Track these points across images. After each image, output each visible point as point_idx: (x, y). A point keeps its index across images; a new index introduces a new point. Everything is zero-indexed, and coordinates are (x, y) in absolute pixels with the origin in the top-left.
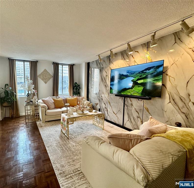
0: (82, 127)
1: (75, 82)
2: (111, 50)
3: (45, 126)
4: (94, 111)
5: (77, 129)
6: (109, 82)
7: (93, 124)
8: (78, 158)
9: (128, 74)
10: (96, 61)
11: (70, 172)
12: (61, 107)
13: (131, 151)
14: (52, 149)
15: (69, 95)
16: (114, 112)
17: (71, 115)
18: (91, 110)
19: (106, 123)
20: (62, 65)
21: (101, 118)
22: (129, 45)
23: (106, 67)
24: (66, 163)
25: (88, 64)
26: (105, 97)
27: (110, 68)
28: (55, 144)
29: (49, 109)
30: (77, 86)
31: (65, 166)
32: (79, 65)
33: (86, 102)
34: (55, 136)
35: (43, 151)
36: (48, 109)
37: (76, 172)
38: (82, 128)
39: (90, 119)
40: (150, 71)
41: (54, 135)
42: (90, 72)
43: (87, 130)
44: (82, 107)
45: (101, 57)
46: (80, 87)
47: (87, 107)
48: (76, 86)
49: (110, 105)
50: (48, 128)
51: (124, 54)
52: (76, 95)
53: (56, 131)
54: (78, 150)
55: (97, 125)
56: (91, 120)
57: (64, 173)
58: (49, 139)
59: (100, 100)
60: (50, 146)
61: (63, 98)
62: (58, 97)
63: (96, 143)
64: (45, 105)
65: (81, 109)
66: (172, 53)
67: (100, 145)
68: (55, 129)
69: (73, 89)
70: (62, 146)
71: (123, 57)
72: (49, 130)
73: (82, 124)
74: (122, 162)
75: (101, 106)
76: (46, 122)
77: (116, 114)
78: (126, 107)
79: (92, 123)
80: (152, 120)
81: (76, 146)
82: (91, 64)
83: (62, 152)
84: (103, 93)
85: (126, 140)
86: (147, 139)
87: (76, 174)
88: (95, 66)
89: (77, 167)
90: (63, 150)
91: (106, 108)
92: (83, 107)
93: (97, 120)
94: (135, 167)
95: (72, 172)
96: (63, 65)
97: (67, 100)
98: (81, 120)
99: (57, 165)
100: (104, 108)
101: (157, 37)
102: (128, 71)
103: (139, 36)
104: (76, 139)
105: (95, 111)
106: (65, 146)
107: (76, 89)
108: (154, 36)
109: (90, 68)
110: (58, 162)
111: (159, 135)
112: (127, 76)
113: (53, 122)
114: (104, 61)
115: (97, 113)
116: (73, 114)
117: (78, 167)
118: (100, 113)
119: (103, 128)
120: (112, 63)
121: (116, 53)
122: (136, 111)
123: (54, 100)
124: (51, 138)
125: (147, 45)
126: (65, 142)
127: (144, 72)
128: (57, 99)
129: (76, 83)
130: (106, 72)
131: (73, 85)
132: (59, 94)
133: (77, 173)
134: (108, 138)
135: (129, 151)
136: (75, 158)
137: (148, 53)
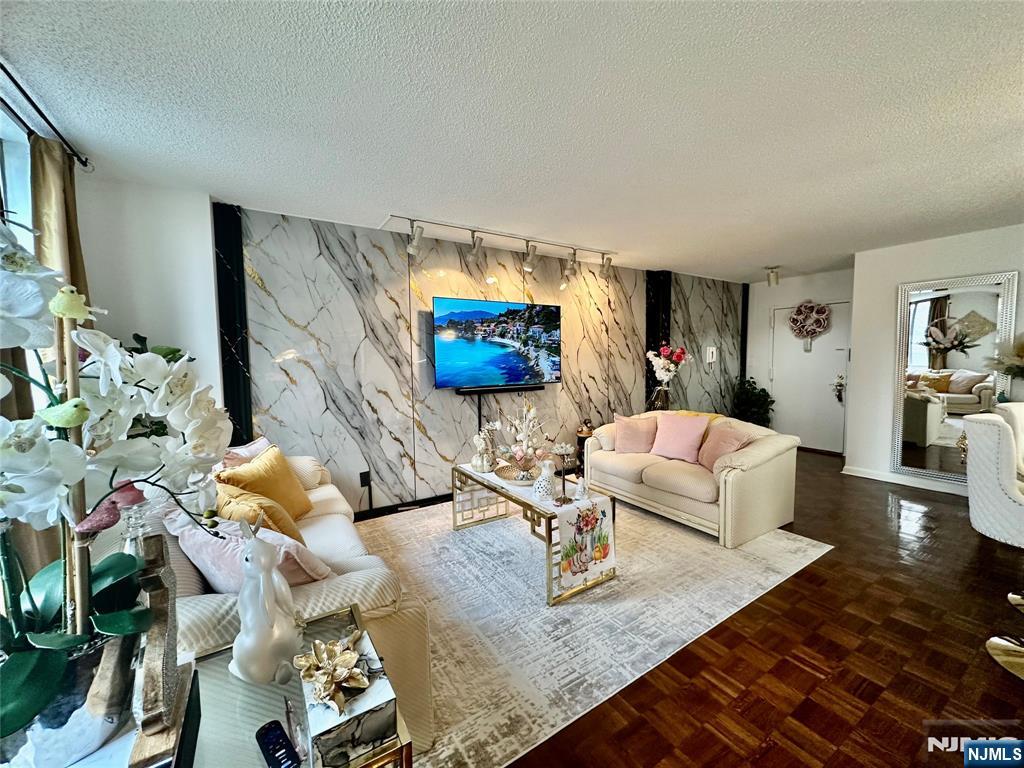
6: (411, 347)
7: (456, 528)
16: (445, 458)
49: (425, 433)
51: (466, 255)
71: (464, 264)
77: (453, 462)
91: (405, 455)
100: (395, 459)
121: (437, 240)
125: (521, 257)
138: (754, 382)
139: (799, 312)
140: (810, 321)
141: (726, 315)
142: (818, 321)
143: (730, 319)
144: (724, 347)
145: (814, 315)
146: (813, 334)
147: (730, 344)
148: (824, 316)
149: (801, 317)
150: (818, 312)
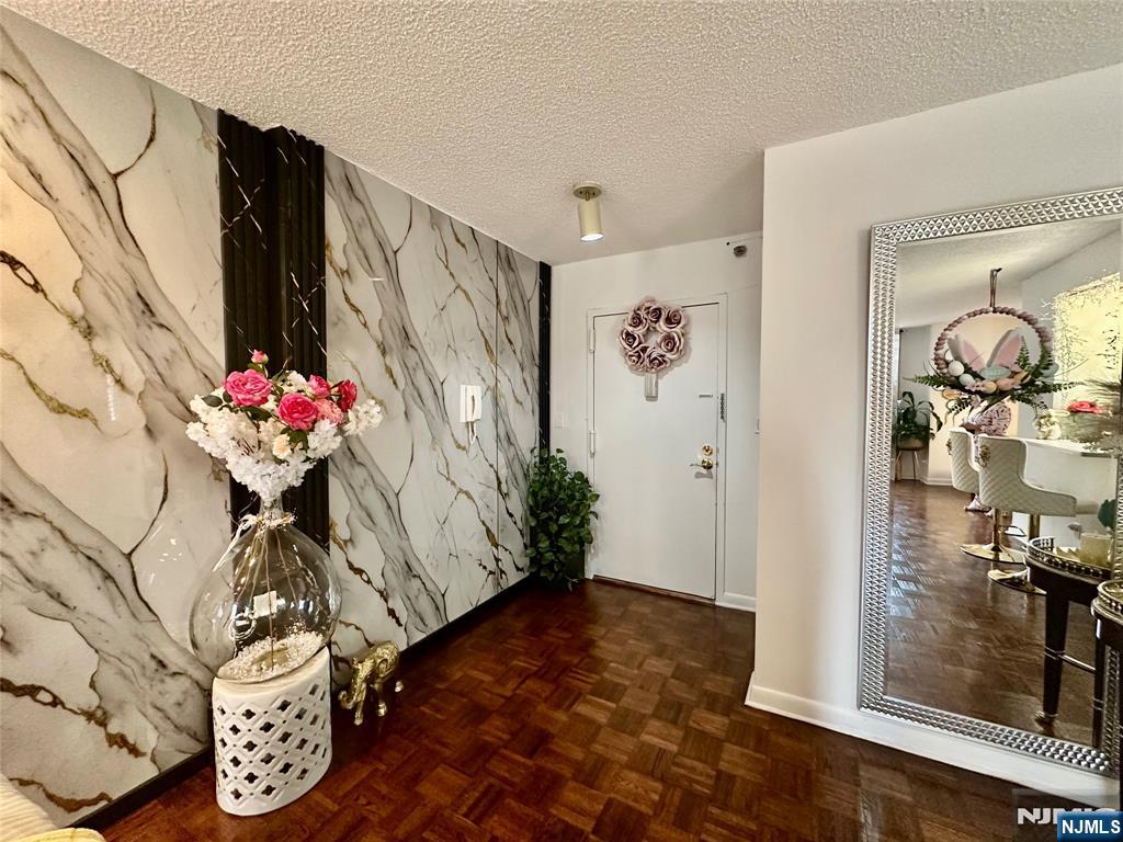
138: (563, 460)
139: (637, 320)
140: (654, 340)
141: (506, 319)
142: (669, 339)
143: (514, 329)
144: (504, 387)
145: (662, 326)
146: (659, 363)
147: (517, 382)
148: (678, 329)
149: (639, 331)
150: (669, 321)
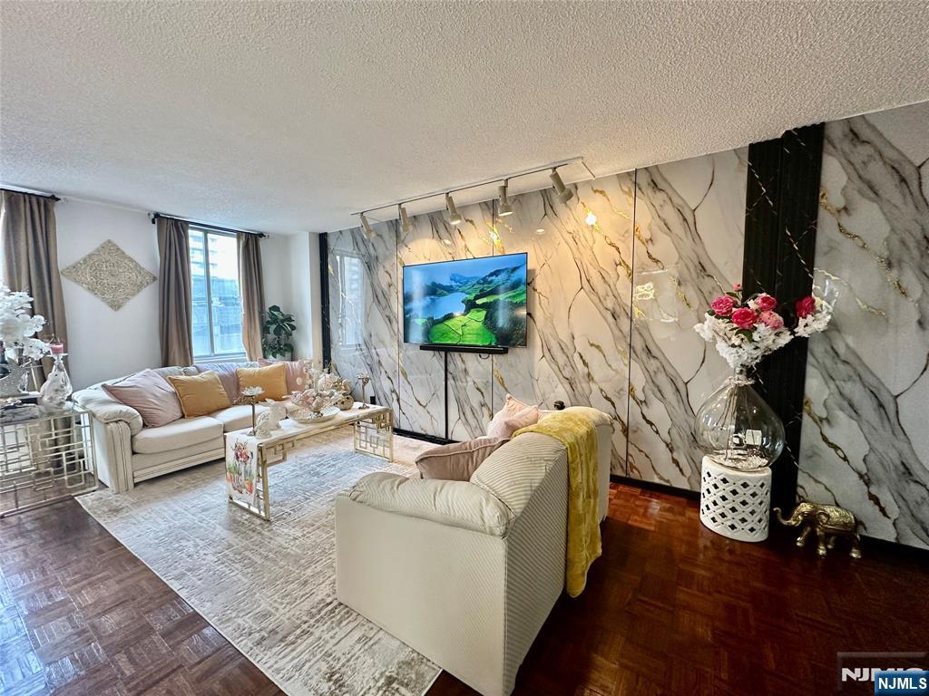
0: (318, 469)
1: (269, 304)
2: (403, 206)
3: (137, 504)
4: (357, 405)
5: (300, 480)
6: (398, 309)
7: (357, 451)
8: (319, 569)
9: (453, 284)
10: (352, 231)
11: (298, 622)
12: (215, 408)
13: (474, 478)
14: (200, 579)
15: (247, 358)
16: (419, 402)
17: (272, 432)
18: (345, 406)
19: (398, 439)
20: (206, 233)
21: (383, 425)
22: (450, 199)
23: (386, 258)
24: (275, 601)
25: (323, 239)
26: (389, 355)
27: (402, 263)
28: (211, 558)
29: (153, 427)
30: (283, 321)
31: (273, 611)
32: (285, 240)
33: (324, 379)
34: (202, 530)
35: (157, 601)
36: (145, 426)
37: (319, 611)
38: (317, 474)
39: (343, 438)
40: (499, 277)
41: (200, 527)
42: (329, 267)
43: (338, 474)
44: (315, 394)
45: (370, 222)
46: (292, 323)
47: (332, 394)
48: (275, 320)
49: (406, 378)
50: (158, 506)
51: (437, 222)
52: (278, 355)
53: (205, 510)
54: (316, 546)
55: (370, 449)
56: (345, 441)
57: (277, 633)
58: (175, 549)
59: (374, 366)
60: (189, 570)
61: (222, 372)
62: (191, 368)
63: (384, 488)
64: (124, 408)
65: (314, 404)
66: (540, 237)
67: (398, 487)
68: (195, 502)
69: (265, 330)
70: (247, 553)
71: (435, 231)
72: (166, 514)
73: (315, 459)
74: (456, 507)
75: (377, 385)
76: (136, 485)
77: (424, 407)
78: (451, 382)
79: (352, 449)
80: (512, 402)
81: (304, 535)
82: (331, 242)
83: (249, 575)
84: (383, 342)
85: (461, 456)
86: (503, 442)
87: (322, 617)
88: (350, 248)
89: (319, 598)
90: (253, 564)
91: (393, 391)
92: (317, 395)
93: (369, 435)
94: (484, 504)
95: (305, 618)
96: (207, 229)
97: (238, 379)
98: (309, 446)
99: (240, 621)
100: (388, 392)
101: (511, 192)
102: (453, 275)
103: (472, 181)
104: (300, 513)
105: (361, 404)
106: (261, 550)
107: (277, 332)
108: (504, 189)
109: (329, 255)
110: (243, 610)
111: (524, 429)
112: (450, 290)
113: (181, 478)
114: (381, 236)
115: (367, 411)
116: (278, 427)
117: (325, 594)
118: (378, 408)
119: (392, 455)
120: (406, 246)
121: (415, 217)
122: (478, 389)
123: (173, 382)
124: (184, 543)
125: (491, 207)
126: (256, 537)
127: (490, 279)
128: (188, 377)
129: (275, 308)
130: (387, 272)
131: (262, 318)
132: (194, 355)
133: (323, 613)
134: (417, 463)
135: (468, 481)
136: (309, 572)
137: (495, 230)
